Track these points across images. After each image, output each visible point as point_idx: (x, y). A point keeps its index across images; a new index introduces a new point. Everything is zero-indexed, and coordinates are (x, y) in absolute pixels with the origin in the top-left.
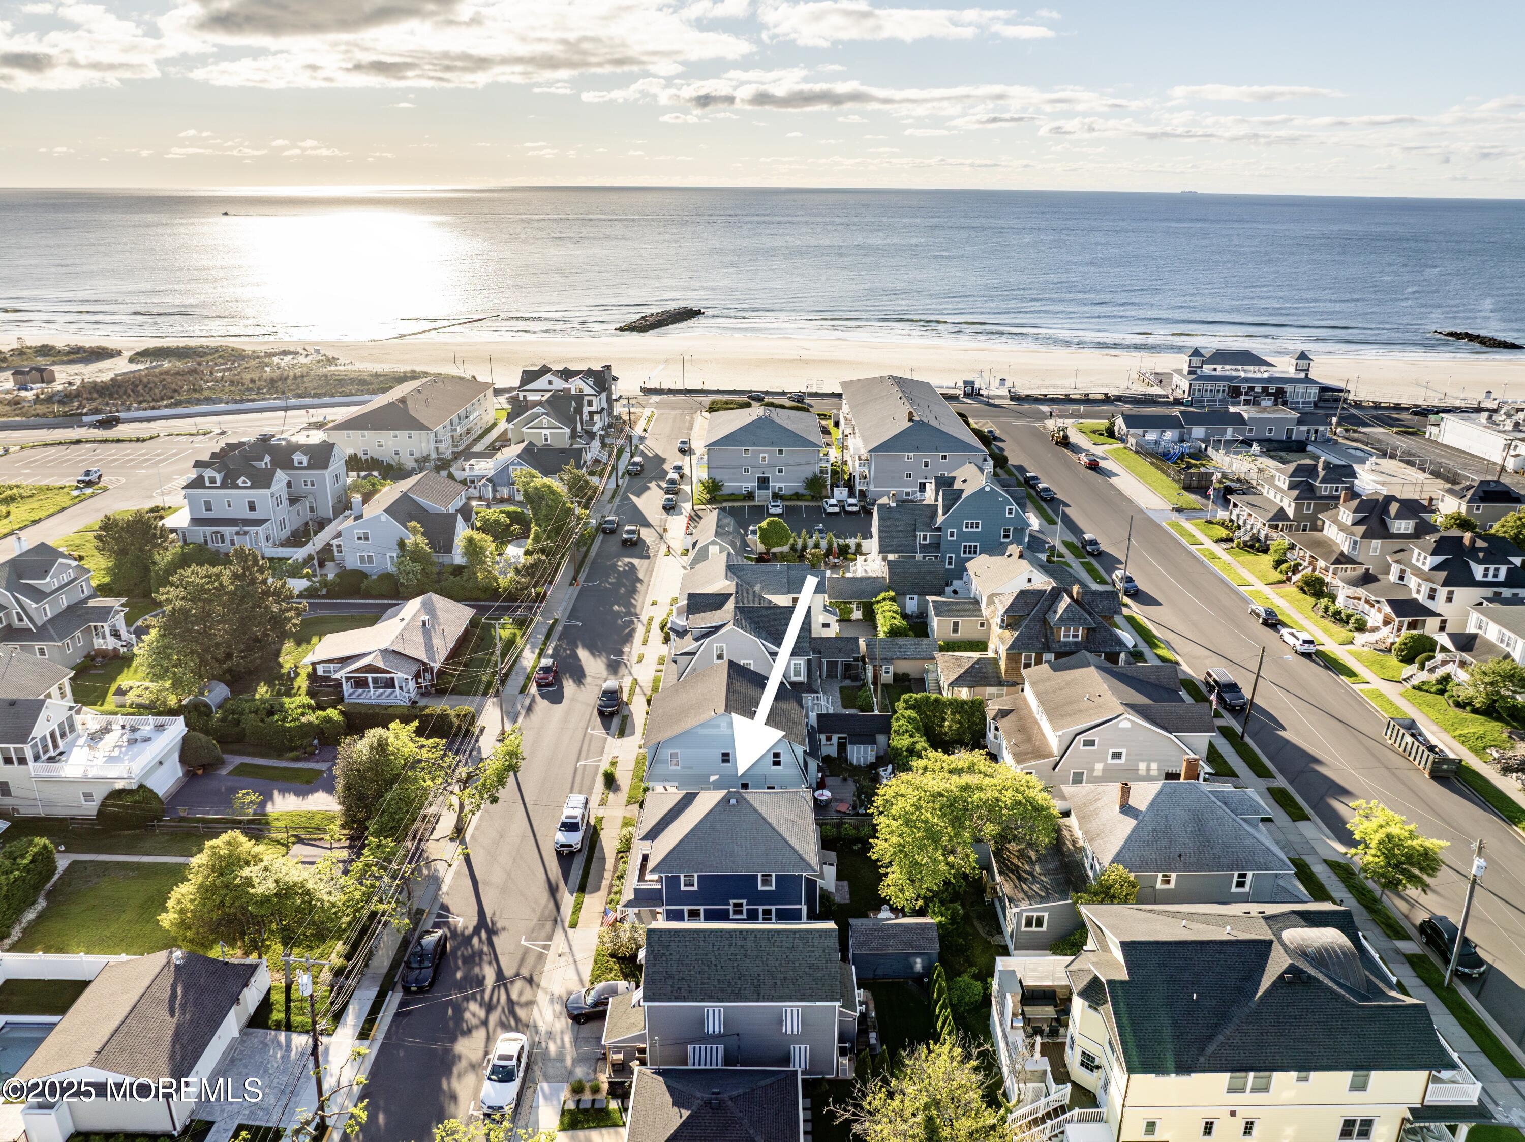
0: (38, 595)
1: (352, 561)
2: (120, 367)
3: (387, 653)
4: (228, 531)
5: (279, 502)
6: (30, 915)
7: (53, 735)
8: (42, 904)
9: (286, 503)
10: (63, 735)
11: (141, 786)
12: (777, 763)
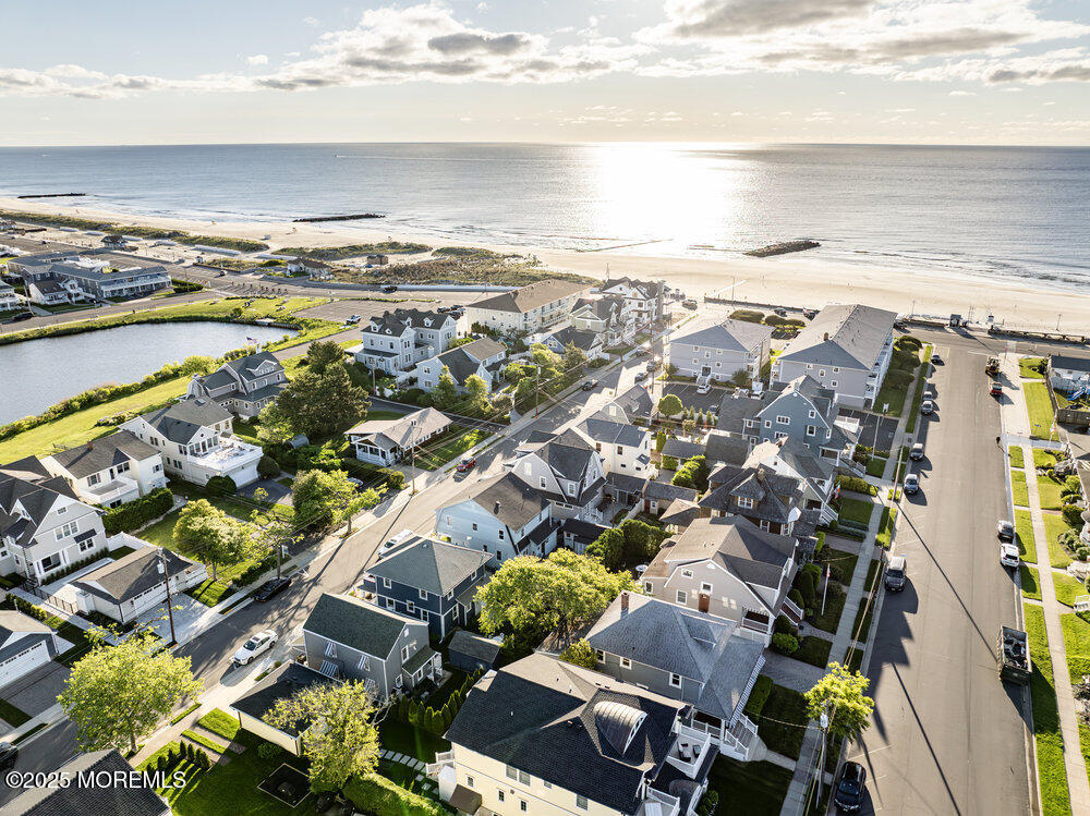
0: (251, 376)
1: (421, 385)
2: (426, 257)
3: (381, 435)
4: (376, 357)
5: (407, 345)
6: (153, 522)
7: (203, 444)
8: (161, 519)
9: (412, 346)
10: (210, 446)
11: (228, 478)
12: (502, 537)
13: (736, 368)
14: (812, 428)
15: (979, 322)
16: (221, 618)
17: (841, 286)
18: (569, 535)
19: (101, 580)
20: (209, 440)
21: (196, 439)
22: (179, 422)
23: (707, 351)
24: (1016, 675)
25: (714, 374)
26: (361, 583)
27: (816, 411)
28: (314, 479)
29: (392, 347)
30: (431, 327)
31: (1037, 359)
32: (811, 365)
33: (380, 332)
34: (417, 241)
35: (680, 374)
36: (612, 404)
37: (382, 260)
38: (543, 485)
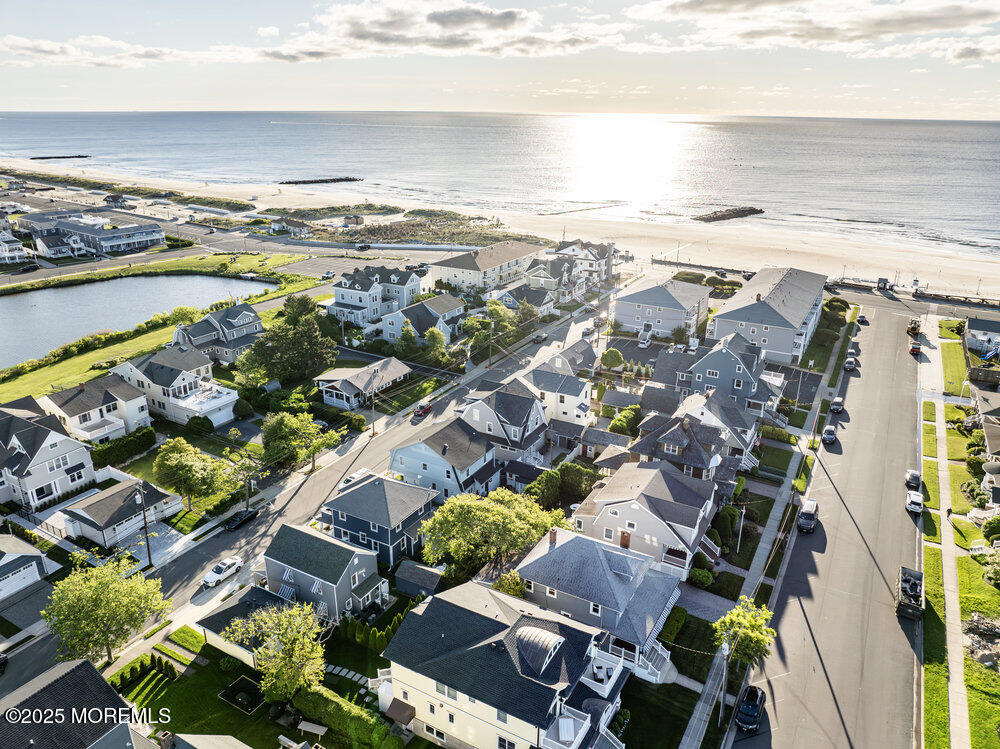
0: (231, 326)
1: (385, 336)
2: (399, 218)
3: (346, 382)
4: (346, 310)
5: (375, 299)
6: (137, 457)
7: (185, 387)
8: (145, 454)
9: (379, 300)
10: (191, 389)
11: (206, 418)
12: (449, 477)
13: (675, 325)
14: (739, 382)
15: (905, 285)
16: (195, 544)
17: (780, 251)
18: (511, 476)
19: (87, 509)
20: (190, 384)
21: (178, 383)
22: (163, 367)
23: (649, 310)
24: (910, 611)
25: (654, 330)
26: (320, 515)
27: (743, 366)
28: (282, 420)
29: (361, 301)
30: (397, 283)
31: (955, 321)
32: (744, 323)
33: (350, 288)
34: (391, 203)
35: (623, 329)
36: (558, 357)
37: (358, 220)
38: (490, 430)
